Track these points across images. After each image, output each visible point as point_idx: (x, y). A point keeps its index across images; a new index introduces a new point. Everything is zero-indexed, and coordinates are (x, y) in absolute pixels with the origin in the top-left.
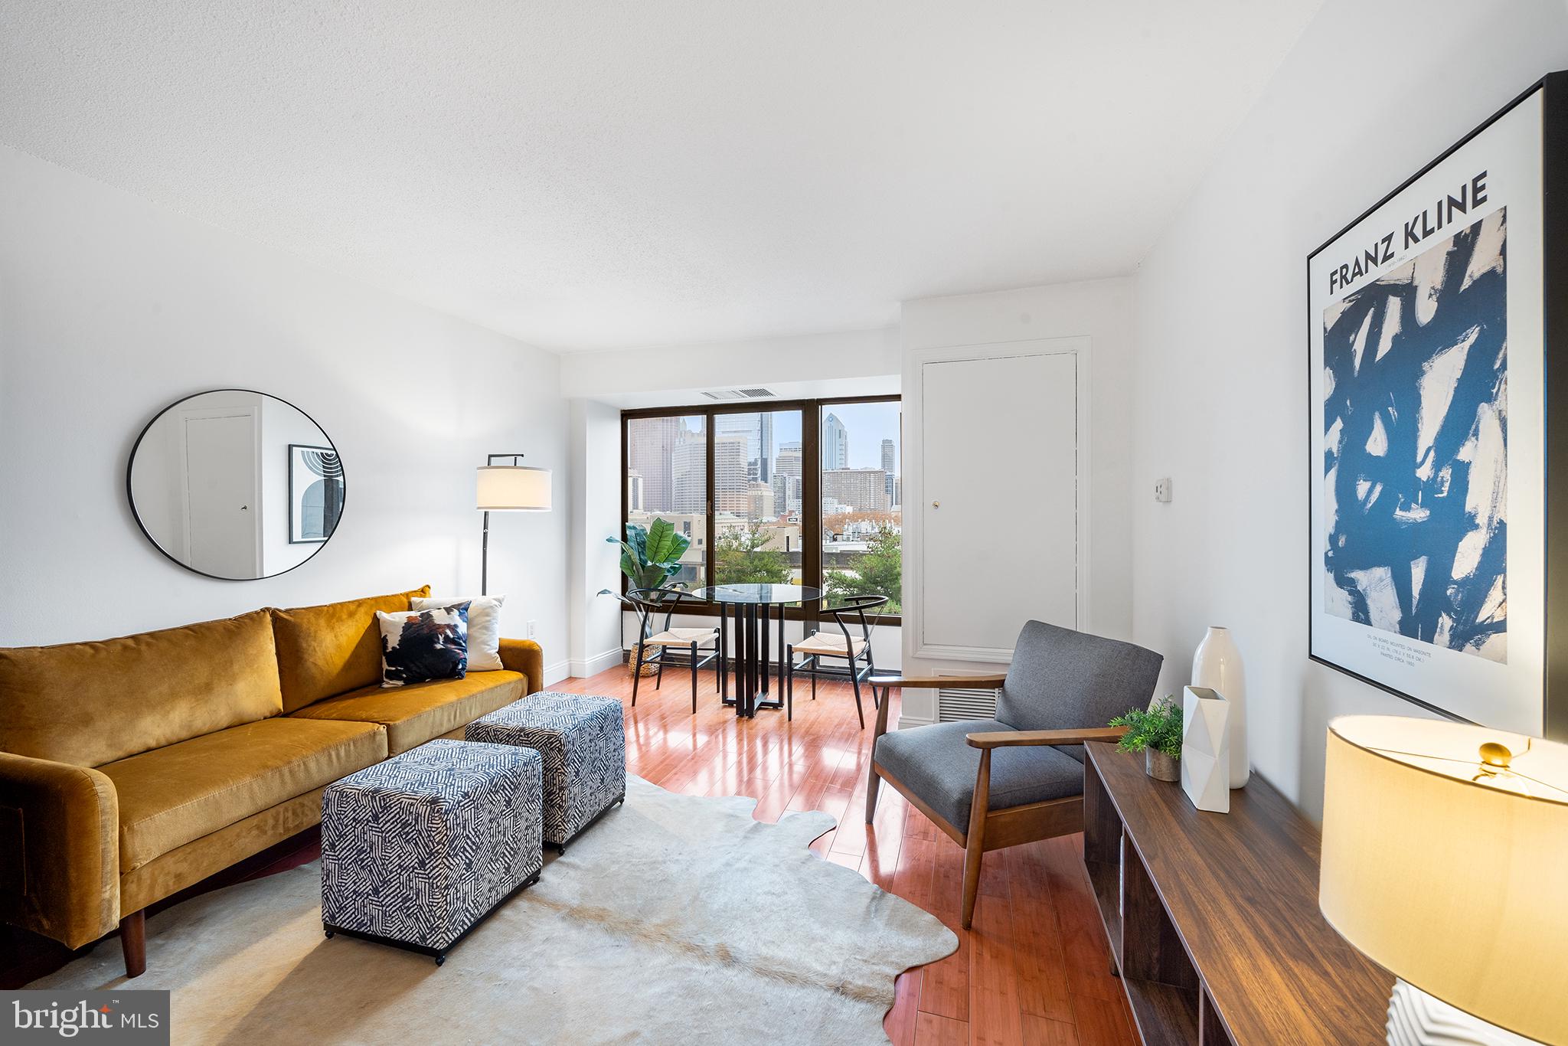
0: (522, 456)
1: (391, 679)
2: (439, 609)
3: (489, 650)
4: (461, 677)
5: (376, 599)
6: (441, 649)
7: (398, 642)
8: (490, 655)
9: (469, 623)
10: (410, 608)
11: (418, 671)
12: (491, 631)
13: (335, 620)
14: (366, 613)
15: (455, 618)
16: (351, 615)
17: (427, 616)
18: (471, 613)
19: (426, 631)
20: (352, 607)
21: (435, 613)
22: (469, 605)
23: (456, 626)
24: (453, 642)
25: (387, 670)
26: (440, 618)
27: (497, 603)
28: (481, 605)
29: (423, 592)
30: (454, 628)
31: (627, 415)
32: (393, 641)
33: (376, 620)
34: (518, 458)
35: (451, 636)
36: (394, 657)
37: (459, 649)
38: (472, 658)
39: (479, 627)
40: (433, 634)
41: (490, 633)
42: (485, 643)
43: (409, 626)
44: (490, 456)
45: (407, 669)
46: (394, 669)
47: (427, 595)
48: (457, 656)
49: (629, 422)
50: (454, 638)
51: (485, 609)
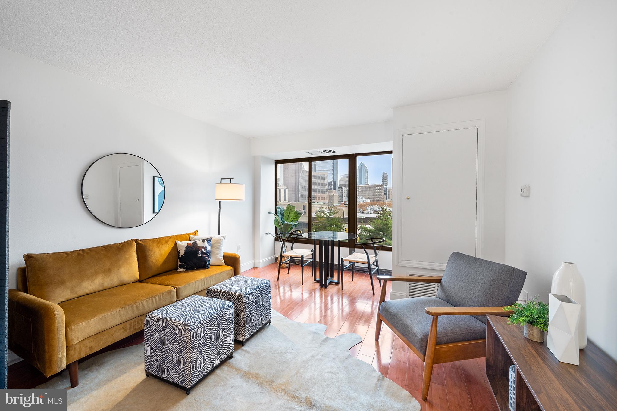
0: (233, 179)
1: (181, 268)
2: (200, 240)
3: (219, 257)
4: (208, 268)
5: (177, 236)
6: (200, 256)
7: (183, 253)
8: (220, 259)
9: (212, 246)
10: (190, 240)
11: (191, 265)
12: (220, 249)
13: (160, 244)
14: (172, 242)
15: (206, 244)
16: (166, 242)
17: (195, 243)
18: (212, 242)
19: (194, 249)
20: (167, 239)
21: (198, 242)
22: (211, 239)
23: (206, 247)
24: (205, 254)
25: (179, 264)
26: (200, 244)
27: (223, 238)
28: (216, 239)
29: (195, 233)
30: (205, 248)
31: (277, 162)
32: (182, 253)
33: (176, 244)
35: (204, 251)
36: (182, 259)
37: (207, 257)
38: (212, 260)
39: (216, 247)
40: (197, 251)
41: (220, 250)
42: (218, 254)
43: (188, 247)
44: (221, 179)
45: (187, 264)
46: (182, 264)
47: (196, 235)
48: (206, 259)
49: (279, 165)
50: (205, 252)
51: (219, 240)
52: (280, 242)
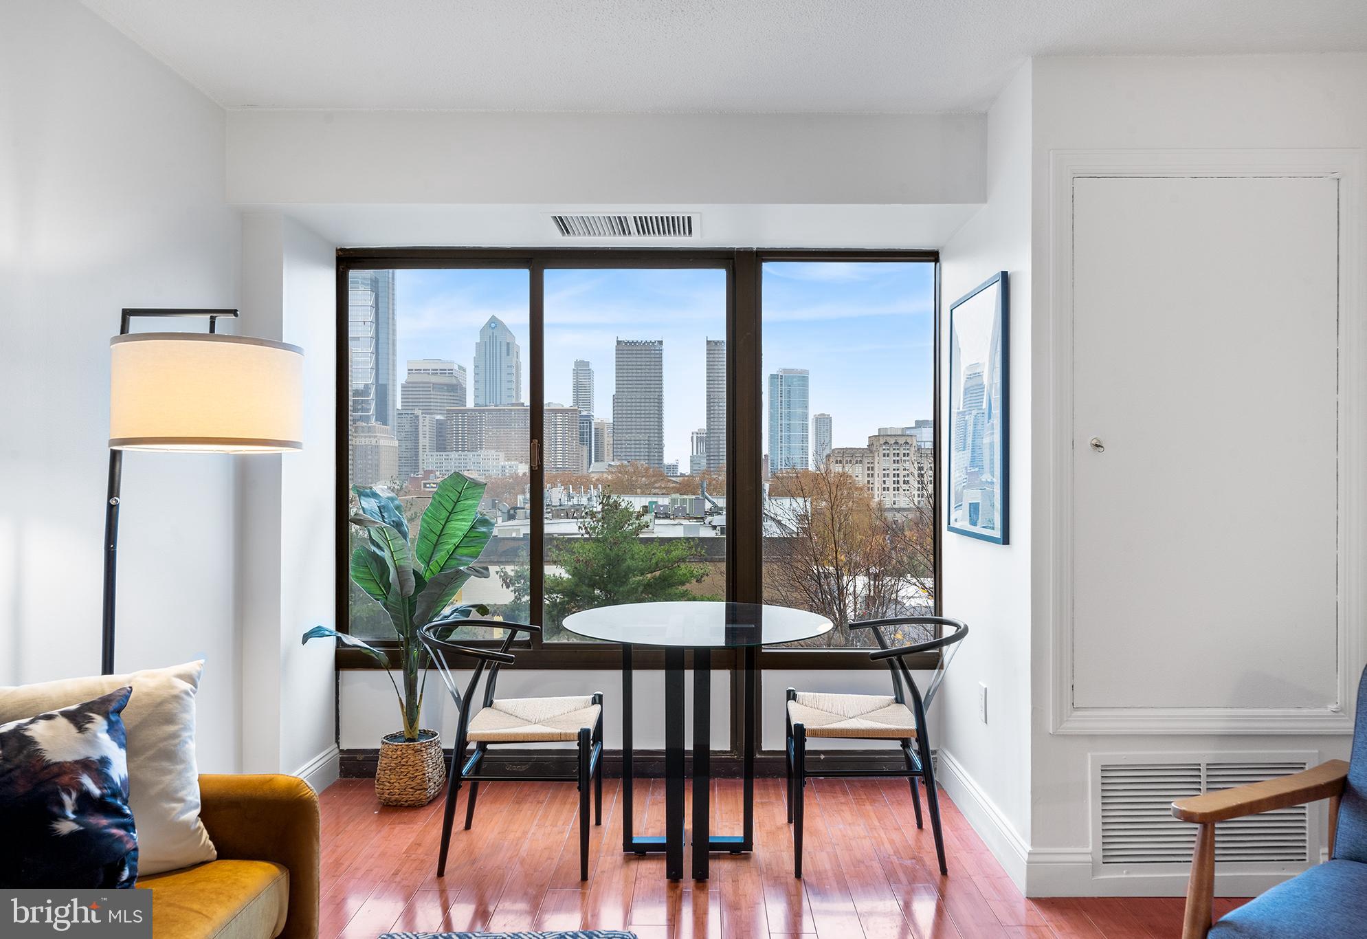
0: (234, 312)
2: (49, 717)
3: (183, 812)
6: (73, 834)
8: (186, 825)
9: (126, 741)
15: (101, 741)
17: (16, 743)
18: (127, 718)
19: (20, 788)
21: (38, 731)
22: (127, 697)
23: (105, 762)
24: (103, 806)
26: (56, 742)
27: (187, 686)
28: (148, 694)
30: (98, 768)
31: (349, 260)
34: (220, 319)
35: (96, 792)
37: (119, 826)
38: (146, 842)
39: (150, 753)
40: (45, 795)
41: (180, 767)
42: (169, 795)
44: (127, 314)
48: (116, 846)
49: (354, 274)
50: (103, 796)
51: (161, 704)
52: (441, 671)
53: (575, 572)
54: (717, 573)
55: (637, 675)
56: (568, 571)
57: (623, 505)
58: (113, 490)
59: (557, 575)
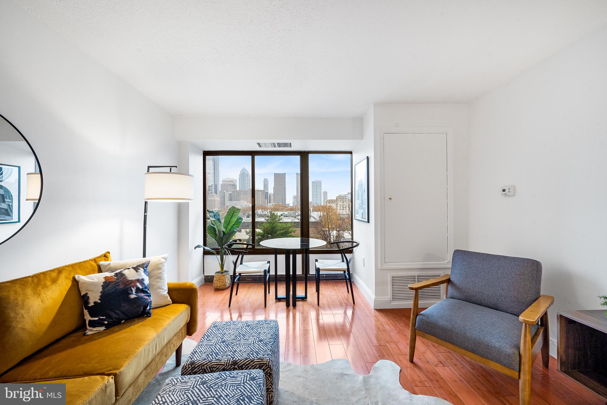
0: (176, 167)
1: (94, 327)
2: (129, 269)
3: (163, 292)
4: (148, 315)
5: (73, 266)
6: (135, 298)
7: (99, 298)
8: (164, 296)
9: (149, 274)
10: (100, 270)
11: (117, 317)
12: (163, 279)
13: (40, 288)
14: (67, 278)
15: (142, 275)
16: (54, 281)
17: (120, 275)
18: (149, 269)
19: (121, 287)
20: (54, 275)
21: (126, 272)
22: (149, 264)
23: (143, 280)
24: (142, 291)
25: (90, 321)
26: (130, 275)
27: (164, 260)
28: (154, 263)
29: (106, 256)
30: (141, 281)
31: (206, 153)
32: (94, 297)
33: (75, 282)
34: (172, 168)
35: (141, 287)
36: (94, 310)
37: (147, 296)
38: (154, 300)
39: (155, 277)
40: (128, 288)
41: (162, 281)
42: (160, 288)
43: (107, 283)
44: (149, 167)
45: (109, 317)
46: (97, 319)
47: (109, 259)
48: (146, 301)
49: (207, 157)
50: (142, 288)
51: (157, 265)
52: (229, 256)
53: (264, 231)
54: (298, 231)
55: (278, 256)
56: (262, 231)
57: (276, 214)
58: (145, 211)
59: (259, 231)
